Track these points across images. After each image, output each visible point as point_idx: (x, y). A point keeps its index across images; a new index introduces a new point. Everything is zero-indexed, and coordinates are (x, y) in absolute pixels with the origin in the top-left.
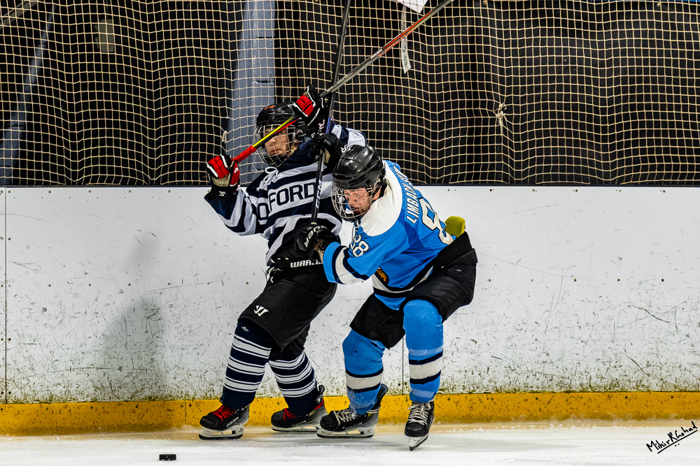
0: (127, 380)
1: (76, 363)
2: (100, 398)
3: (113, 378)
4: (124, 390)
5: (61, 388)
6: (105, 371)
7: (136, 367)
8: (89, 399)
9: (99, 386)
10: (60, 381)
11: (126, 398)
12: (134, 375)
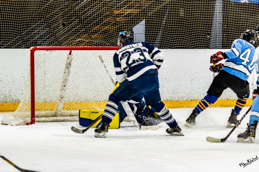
0: (186, 96)
1: (174, 91)
2: (179, 100)
3: (182, 95)
4: (185, 98)
5: (170, 97)
6: (181, 93)
7: (188, 93)
8: (177, 100)
9: (179, 97)
10: (169, 96)
11: (185, 100)
12: (188, 94)
